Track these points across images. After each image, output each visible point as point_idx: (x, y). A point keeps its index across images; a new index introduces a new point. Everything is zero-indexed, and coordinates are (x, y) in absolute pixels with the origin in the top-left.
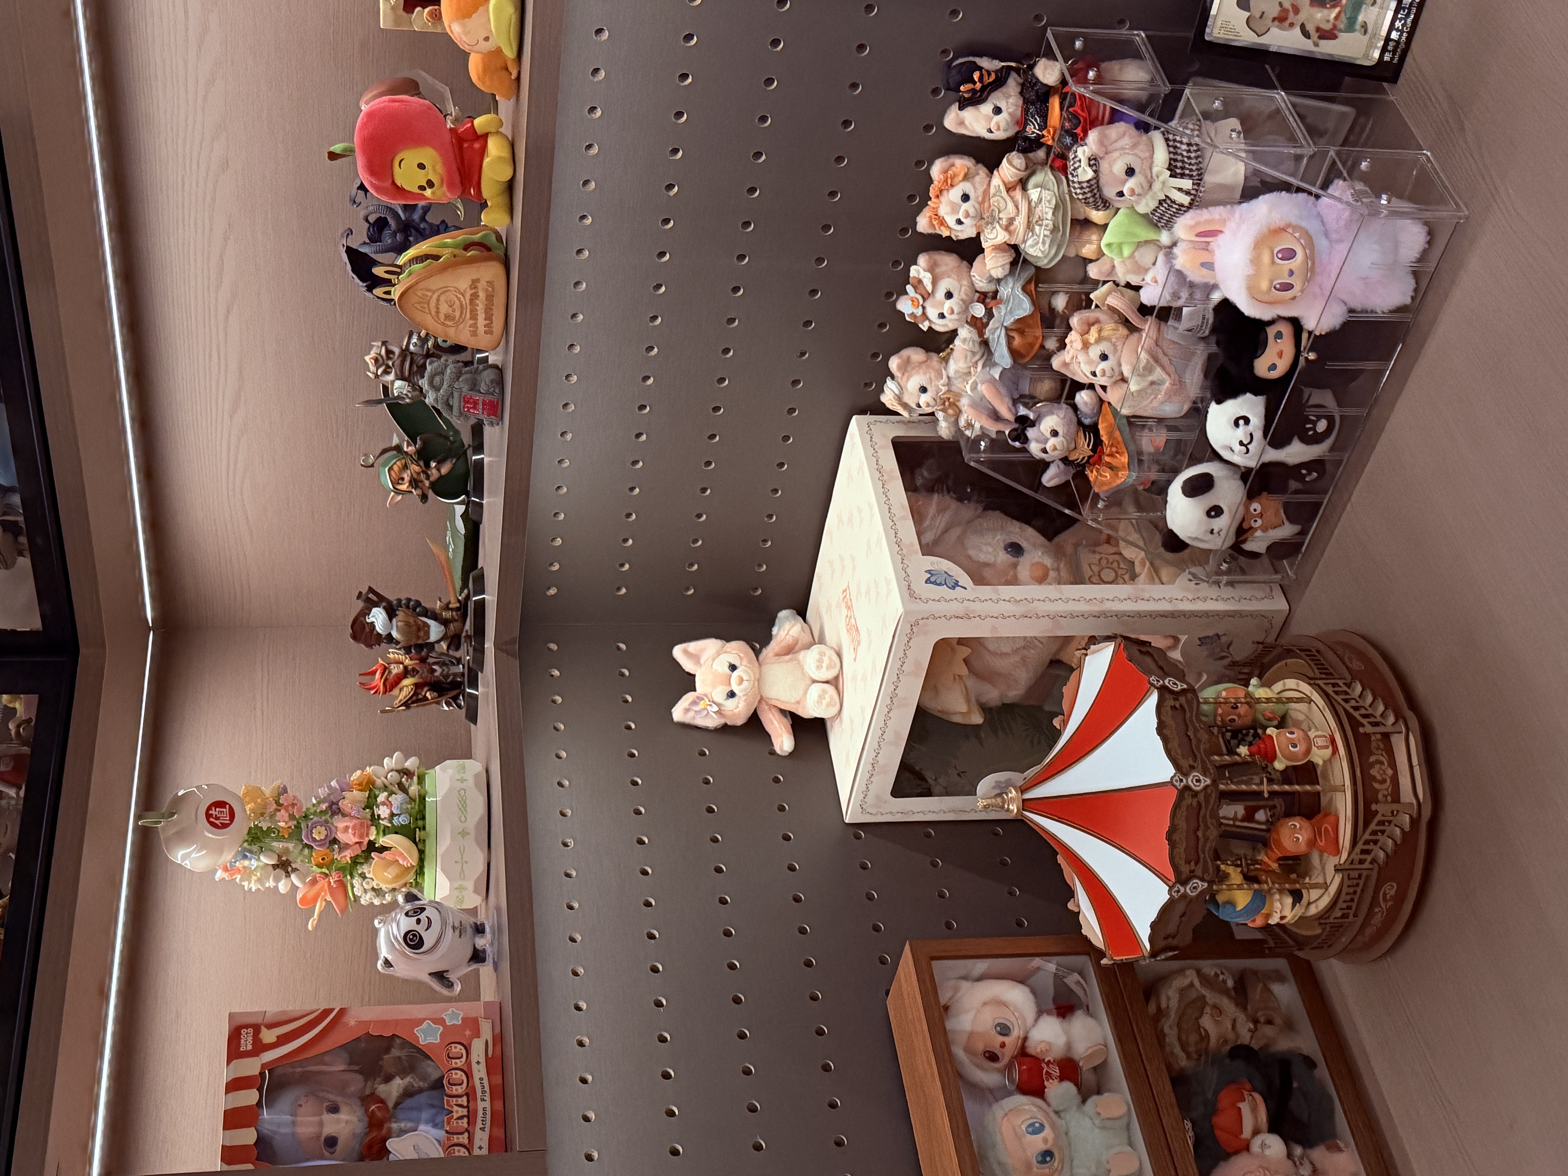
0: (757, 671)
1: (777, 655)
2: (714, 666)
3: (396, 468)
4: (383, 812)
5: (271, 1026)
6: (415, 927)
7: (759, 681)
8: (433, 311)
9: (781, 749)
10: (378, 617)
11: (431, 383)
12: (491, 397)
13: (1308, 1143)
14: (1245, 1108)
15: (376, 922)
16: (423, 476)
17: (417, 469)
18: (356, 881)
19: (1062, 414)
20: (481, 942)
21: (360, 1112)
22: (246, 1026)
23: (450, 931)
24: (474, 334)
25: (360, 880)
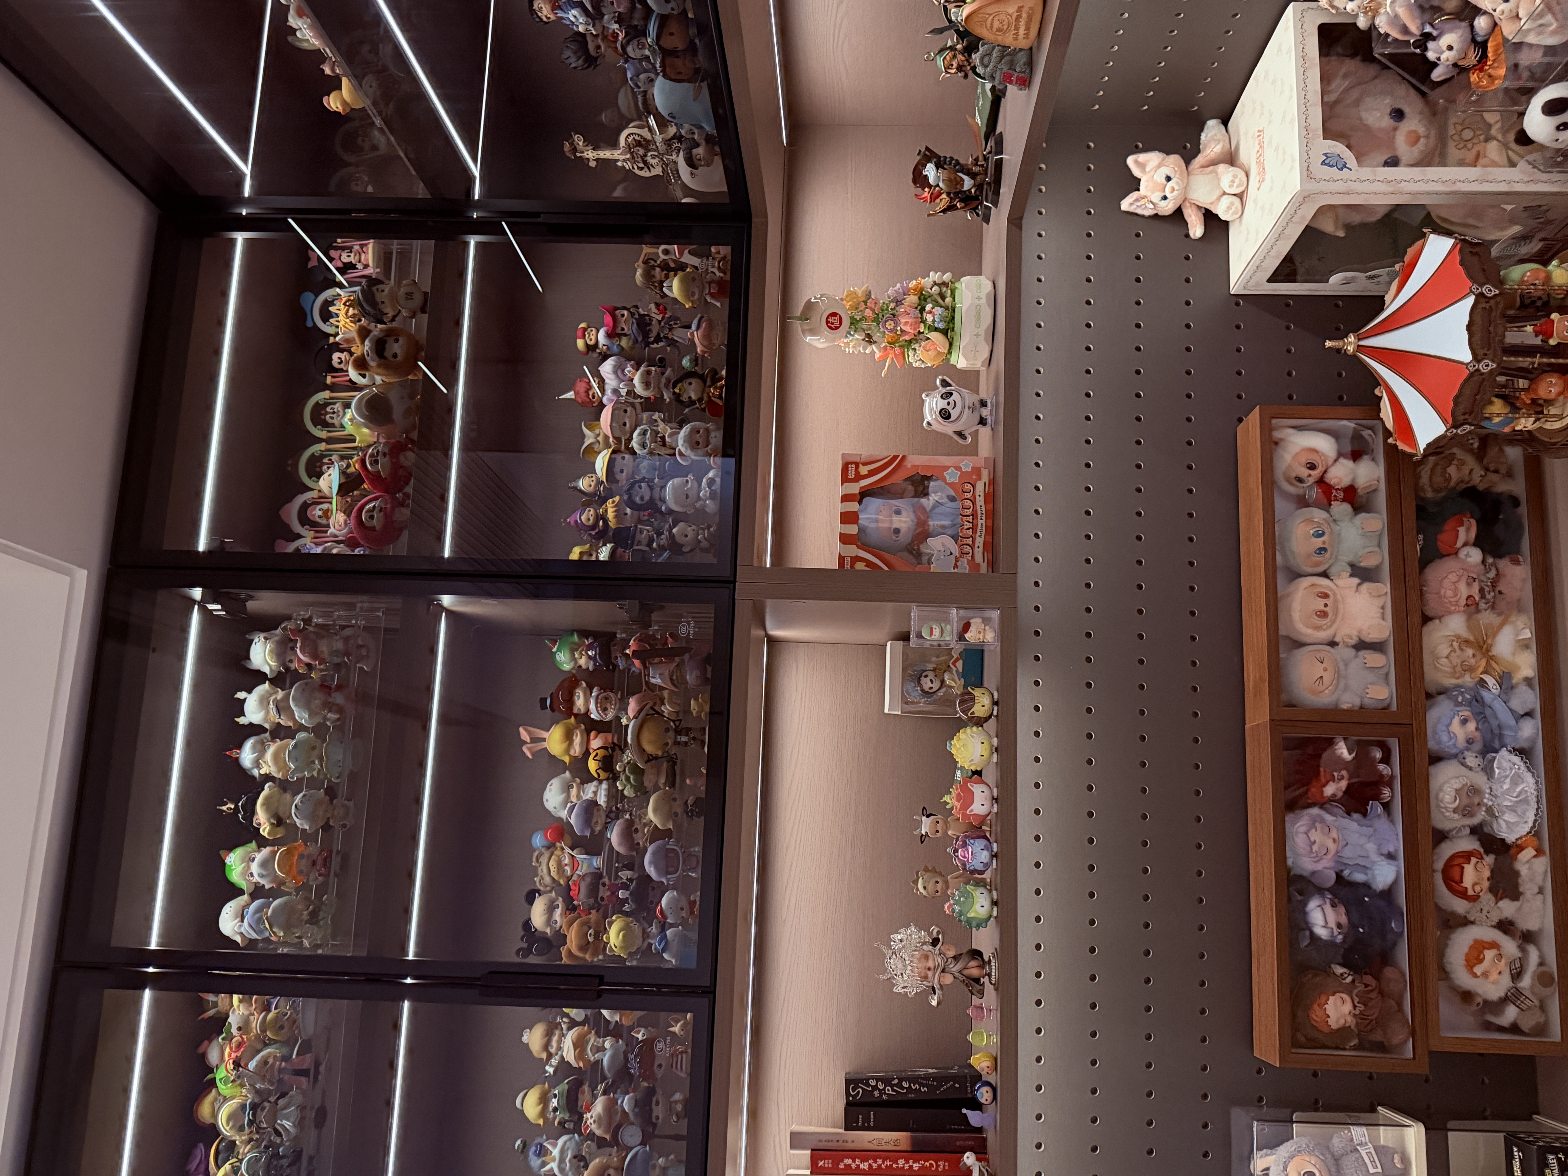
0: (1185, 181)
1: (1203, 167)
2: (1155, 177)
3: (948, 57)
4: (929, 318)
5: (865, 464)
6: (946, 406)
7: (1186, 188)
8: (989, 26)
9: (1194, 235)
10: (930, 171)
11: (982, 60)
12: (1023, 75)
13: (1498, 555)
14: (1462, 530)
15: (924, 395)
16: (966, 63)
17: (963, 58)
18: (911, 353)
19: (1460, 32)
20: (985, 412)
21: (912, 516)
22: (852, 463)
23: (967, 409)
24: (1016, 39)
25: (913, 352)
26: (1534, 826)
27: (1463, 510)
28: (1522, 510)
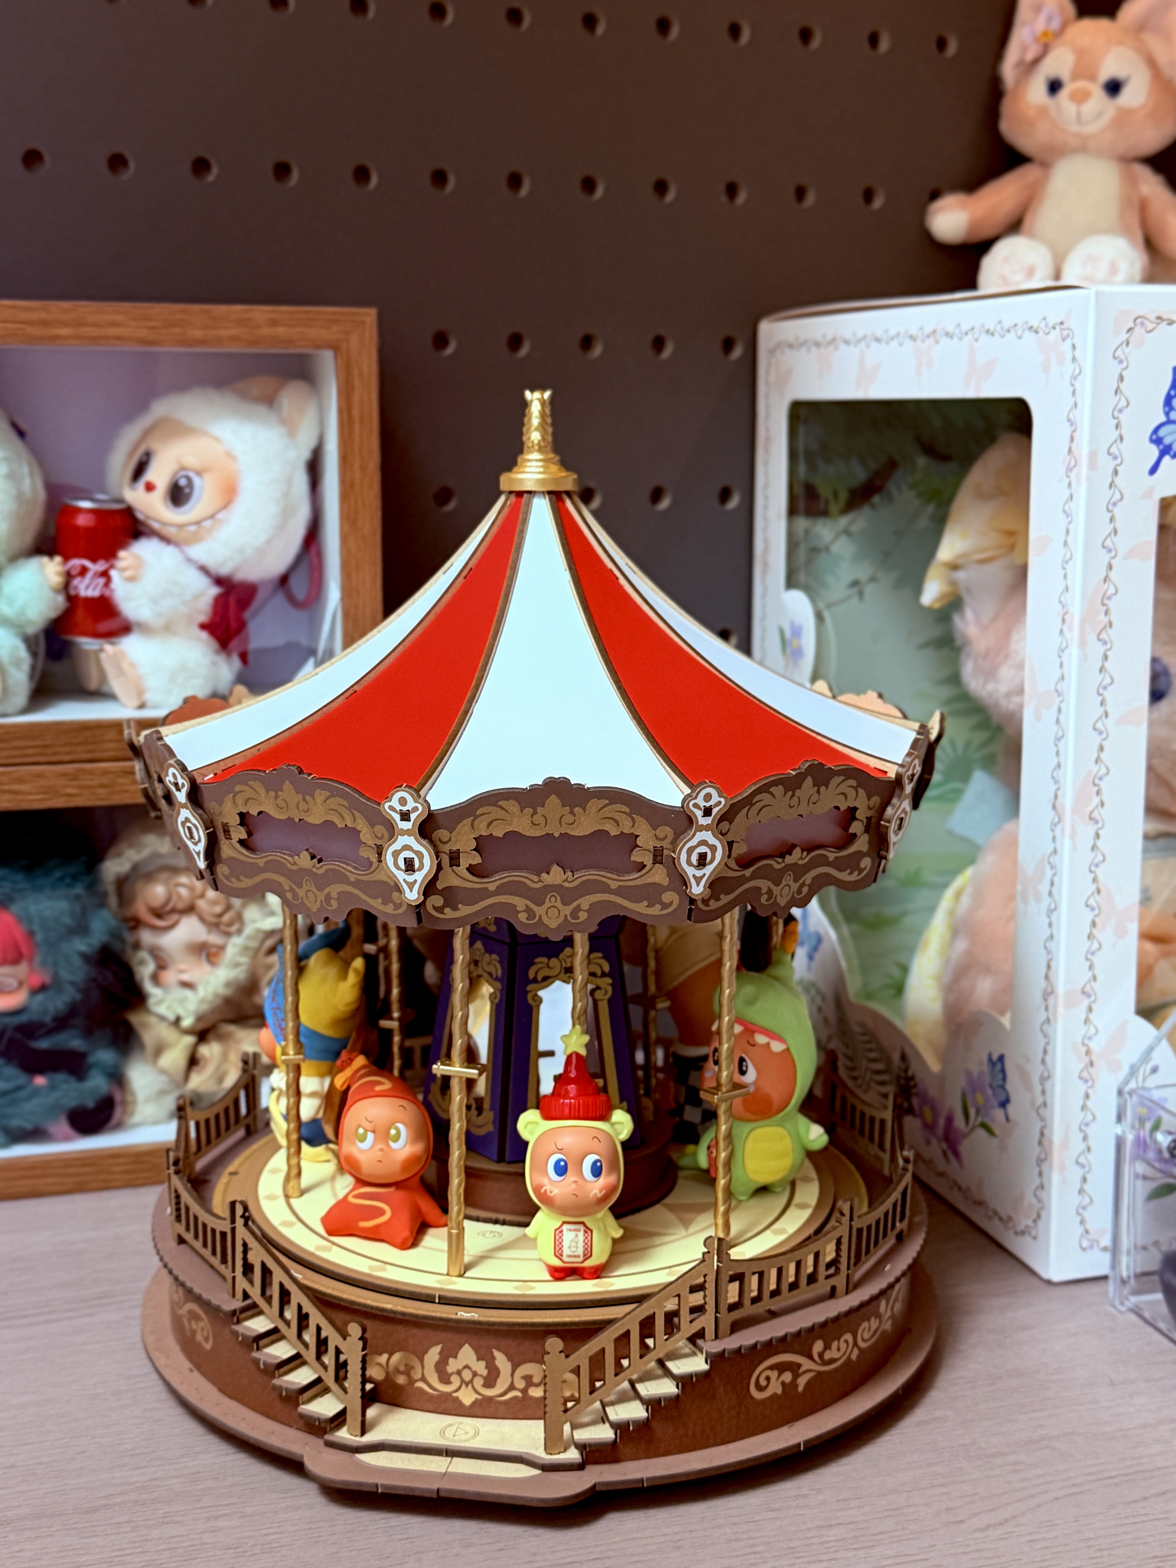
27: (56, 964)
28: (66, 1139)
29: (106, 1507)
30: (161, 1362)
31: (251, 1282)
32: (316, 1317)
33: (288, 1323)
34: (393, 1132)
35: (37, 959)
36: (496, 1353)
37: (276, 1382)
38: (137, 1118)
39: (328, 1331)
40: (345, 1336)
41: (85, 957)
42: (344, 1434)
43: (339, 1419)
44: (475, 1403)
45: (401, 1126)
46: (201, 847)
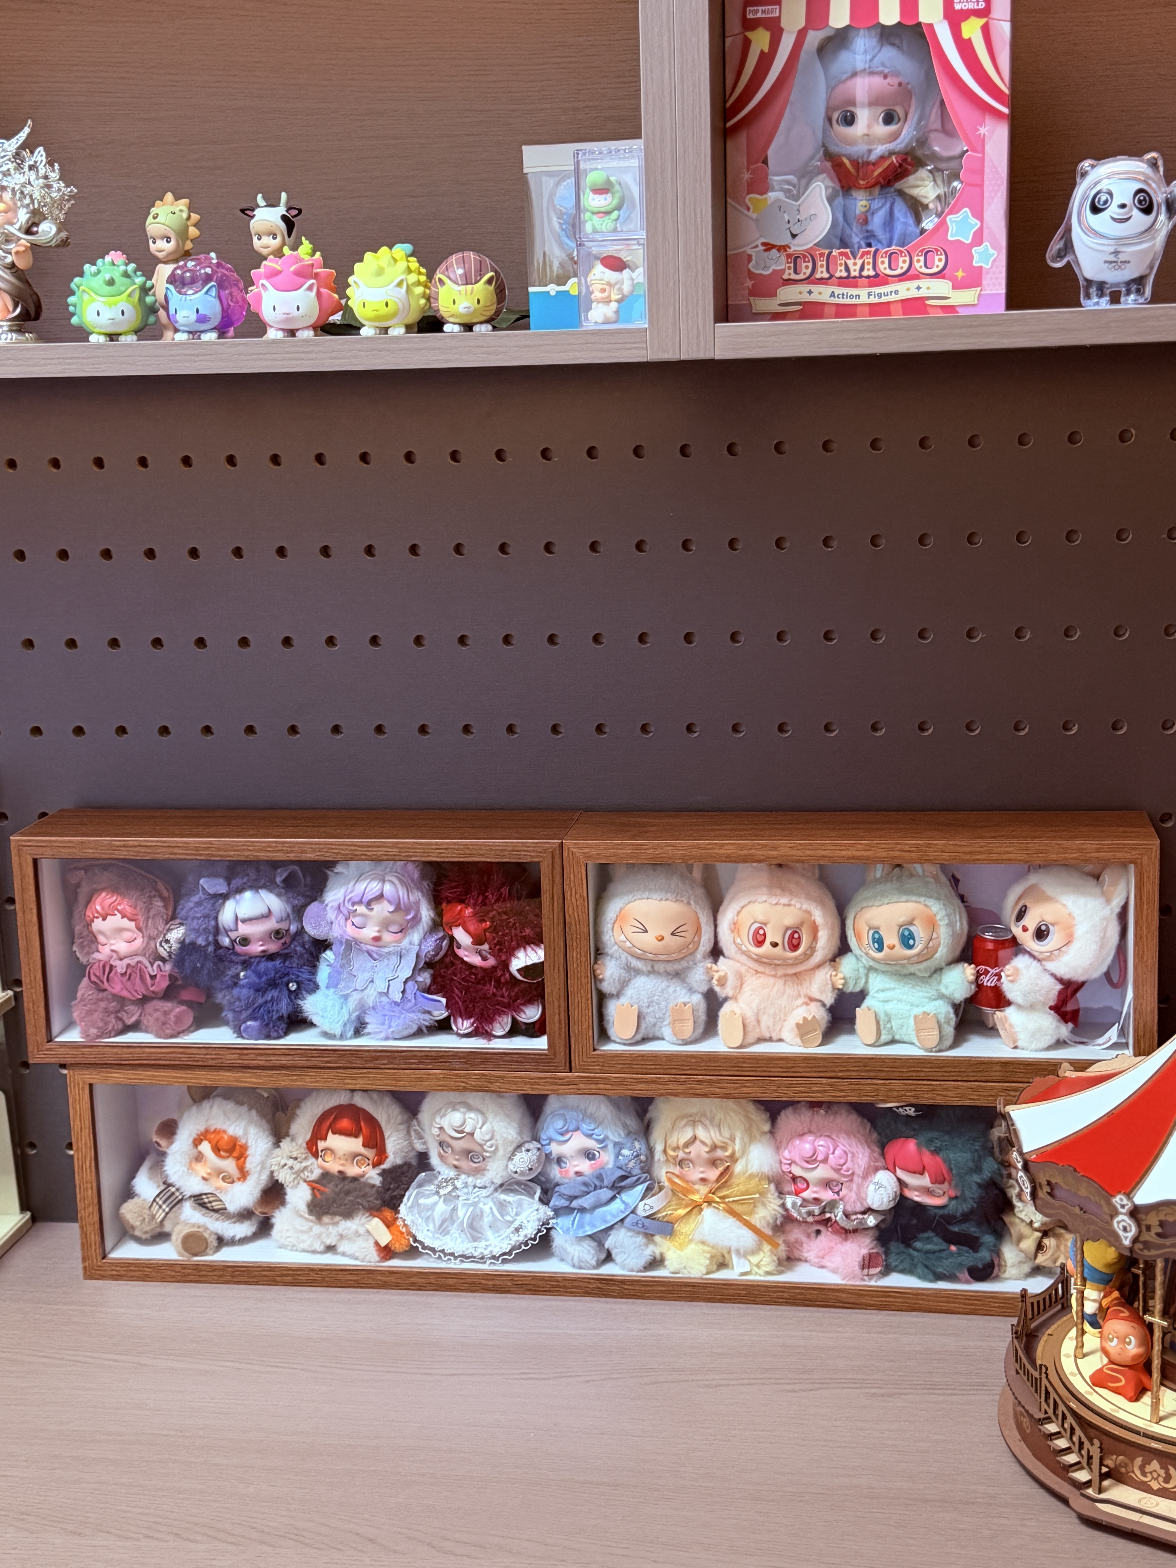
13: (881, 1235)
14: (927, 1181)
26: (424, 1247)
27: (963, 1186)
28: (967, 1282)
29: (973, 1503)
30: (1006, 1433)
31: (1048, 1406)
32: (1078, 1432)
33: (1065, 1430)
34: (1127, 1340)
35: (953, 1183)
36: (1170, 1467)
37: (1058, 1458)
38: (1006, 1275)
39: (1084, 1439)
40: (1092, 1444)
41: (979, 1185)
42: (1090, 1491)
43: (1088, 1484)
44: (1159, 1489)
45: (1132, 1338)
46: (1028, 1190)
